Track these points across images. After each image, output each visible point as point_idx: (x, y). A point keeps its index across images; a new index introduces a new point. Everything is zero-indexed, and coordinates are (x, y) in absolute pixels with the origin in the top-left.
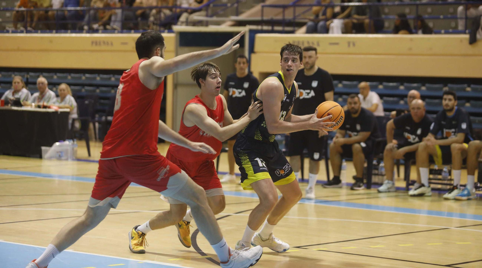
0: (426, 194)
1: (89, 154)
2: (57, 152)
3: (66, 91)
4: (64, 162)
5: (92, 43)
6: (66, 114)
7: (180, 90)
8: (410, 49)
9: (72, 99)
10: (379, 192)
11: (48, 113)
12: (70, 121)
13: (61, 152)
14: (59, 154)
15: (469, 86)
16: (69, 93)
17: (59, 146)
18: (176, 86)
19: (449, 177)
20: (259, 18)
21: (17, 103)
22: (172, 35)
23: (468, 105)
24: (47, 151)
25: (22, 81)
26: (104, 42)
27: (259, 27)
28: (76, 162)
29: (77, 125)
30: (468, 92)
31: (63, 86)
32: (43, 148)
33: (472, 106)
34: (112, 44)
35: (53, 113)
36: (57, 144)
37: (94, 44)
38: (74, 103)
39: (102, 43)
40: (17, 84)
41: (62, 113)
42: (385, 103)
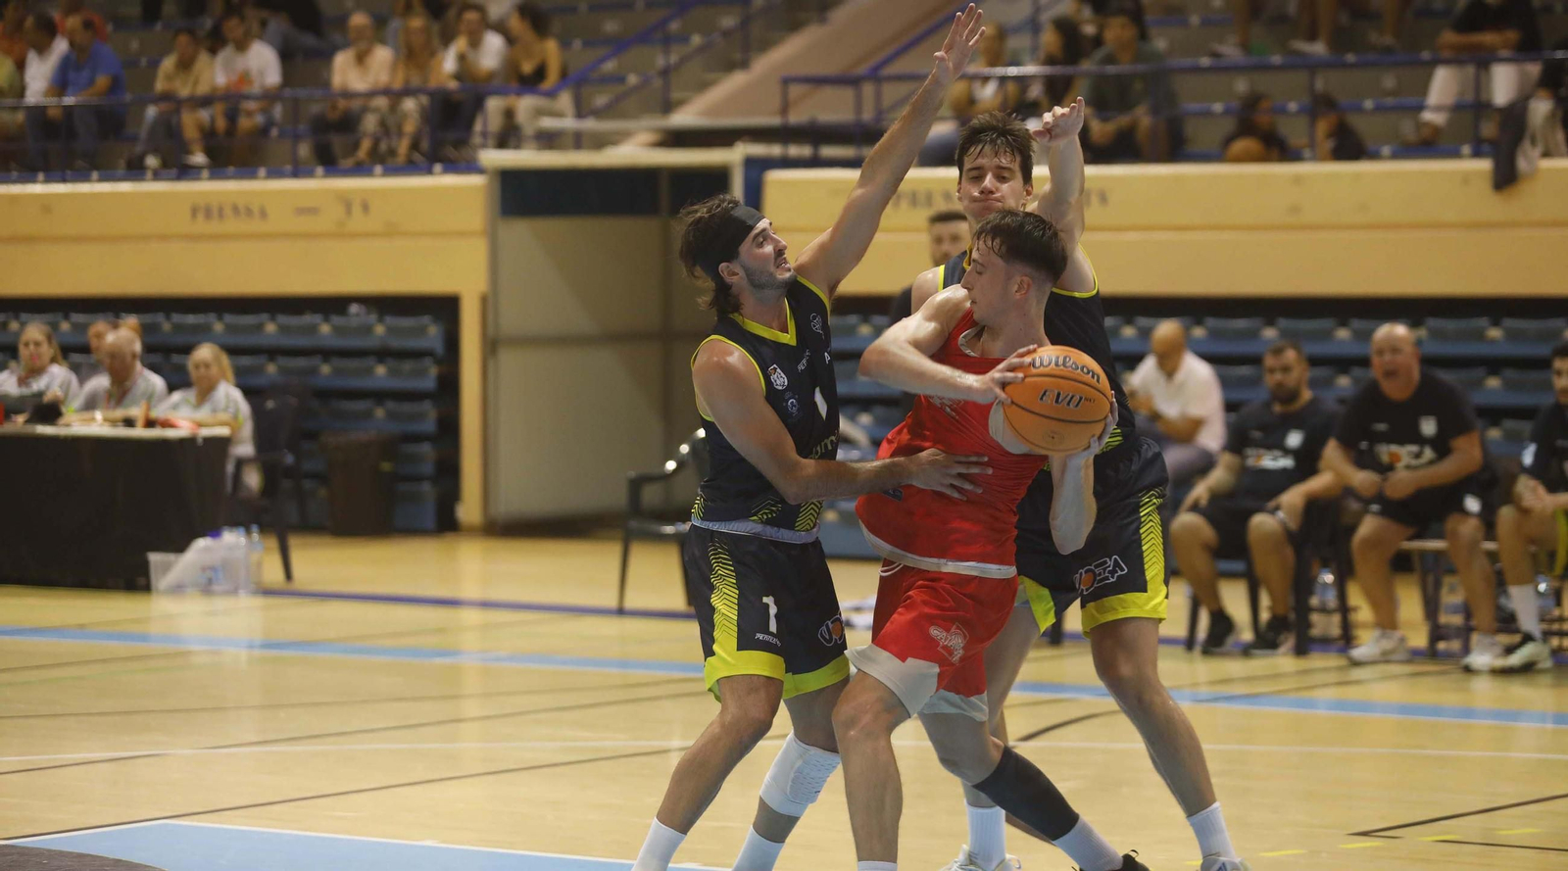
0: (1541, 666)
1: (288, 575)
2: (204, 569)
3: (214, 370)
4: (220, 603)
5: (194, 211)
6: (220, 445)
7: (509, 361)
8: (1295, 209)
9: (237, 395)
10: (1356, 664)
11: (164, 443)
12: (230, 468)
13: (213, 569)
14: (209, 574)
15: (1496, 323)
16: (224, 376)
17: (206, 549)
18: (491, 346)
19: (1556, 612)
20: (774, 121)
21: (50, 412)
22: (475, 181)
23: (1493, 383)
24: (166, 568)
25: (49, 338)
26: (236, 209)
27: (776, 150)
28: (259, 601)
29: (253, 479)
30: (1493, 341)
31: (205, 352)
32: (154, 558)
33: (1509, 385)
34: (263, 214)
35: (182, 442)
36: (201, 543)
37: (200, 217)
38: (244, 407)
39: (228, 211)
40: (32, 347)
41: (209, 440)
42: (1225, 383)
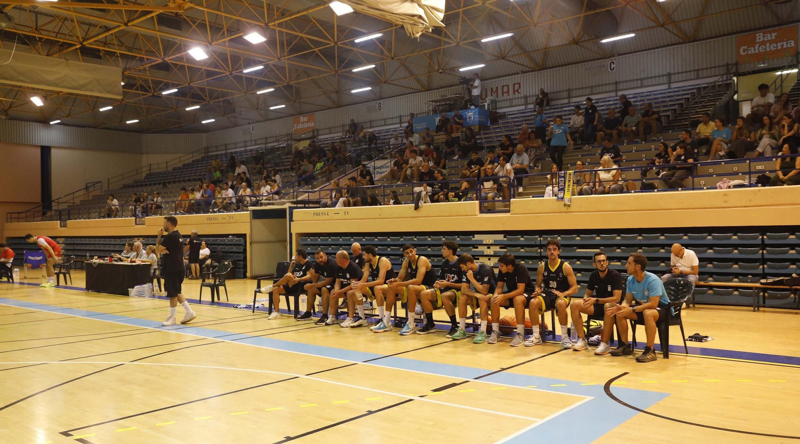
5: (208, 219)
7: (254, 245)
8: (380, 215)
12: (152, 271)
13: (140, 292)
17: (140, 288)
18: (251, 244)
24: (131, 291)
27: (294, 206)
28: (151, 299)
30: (415, 241)
34: (217, 220)
36: (137, 286)
